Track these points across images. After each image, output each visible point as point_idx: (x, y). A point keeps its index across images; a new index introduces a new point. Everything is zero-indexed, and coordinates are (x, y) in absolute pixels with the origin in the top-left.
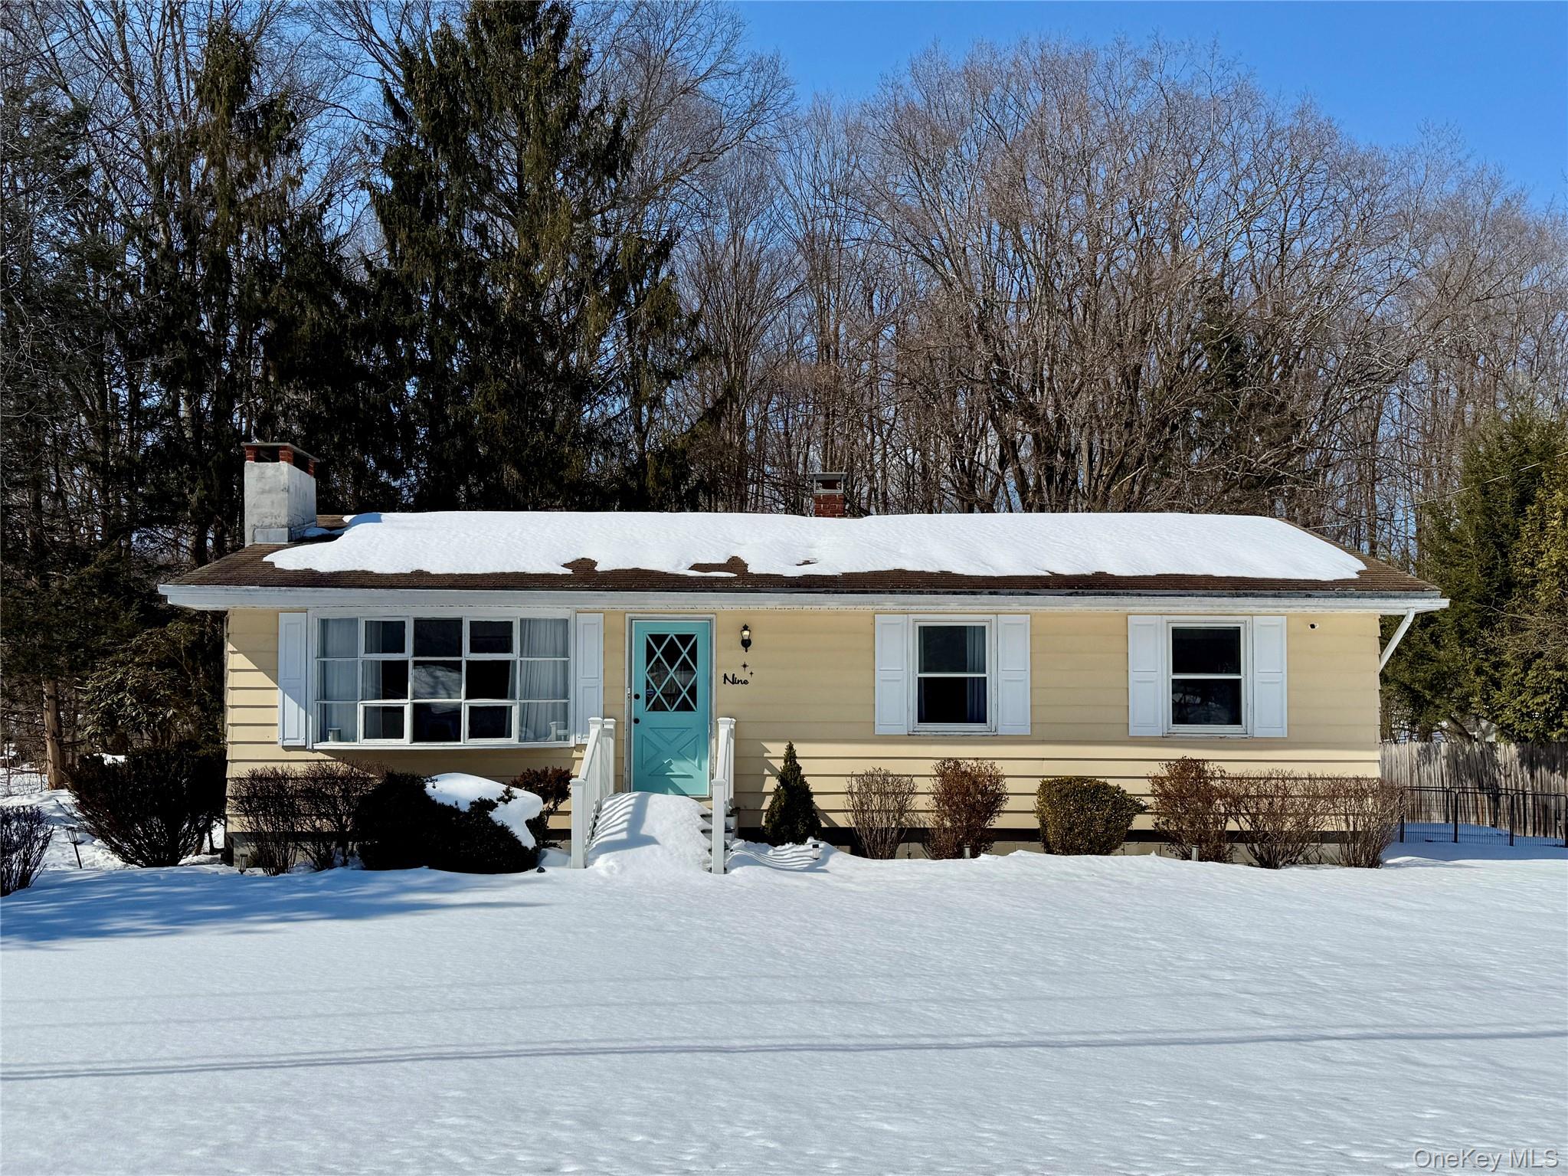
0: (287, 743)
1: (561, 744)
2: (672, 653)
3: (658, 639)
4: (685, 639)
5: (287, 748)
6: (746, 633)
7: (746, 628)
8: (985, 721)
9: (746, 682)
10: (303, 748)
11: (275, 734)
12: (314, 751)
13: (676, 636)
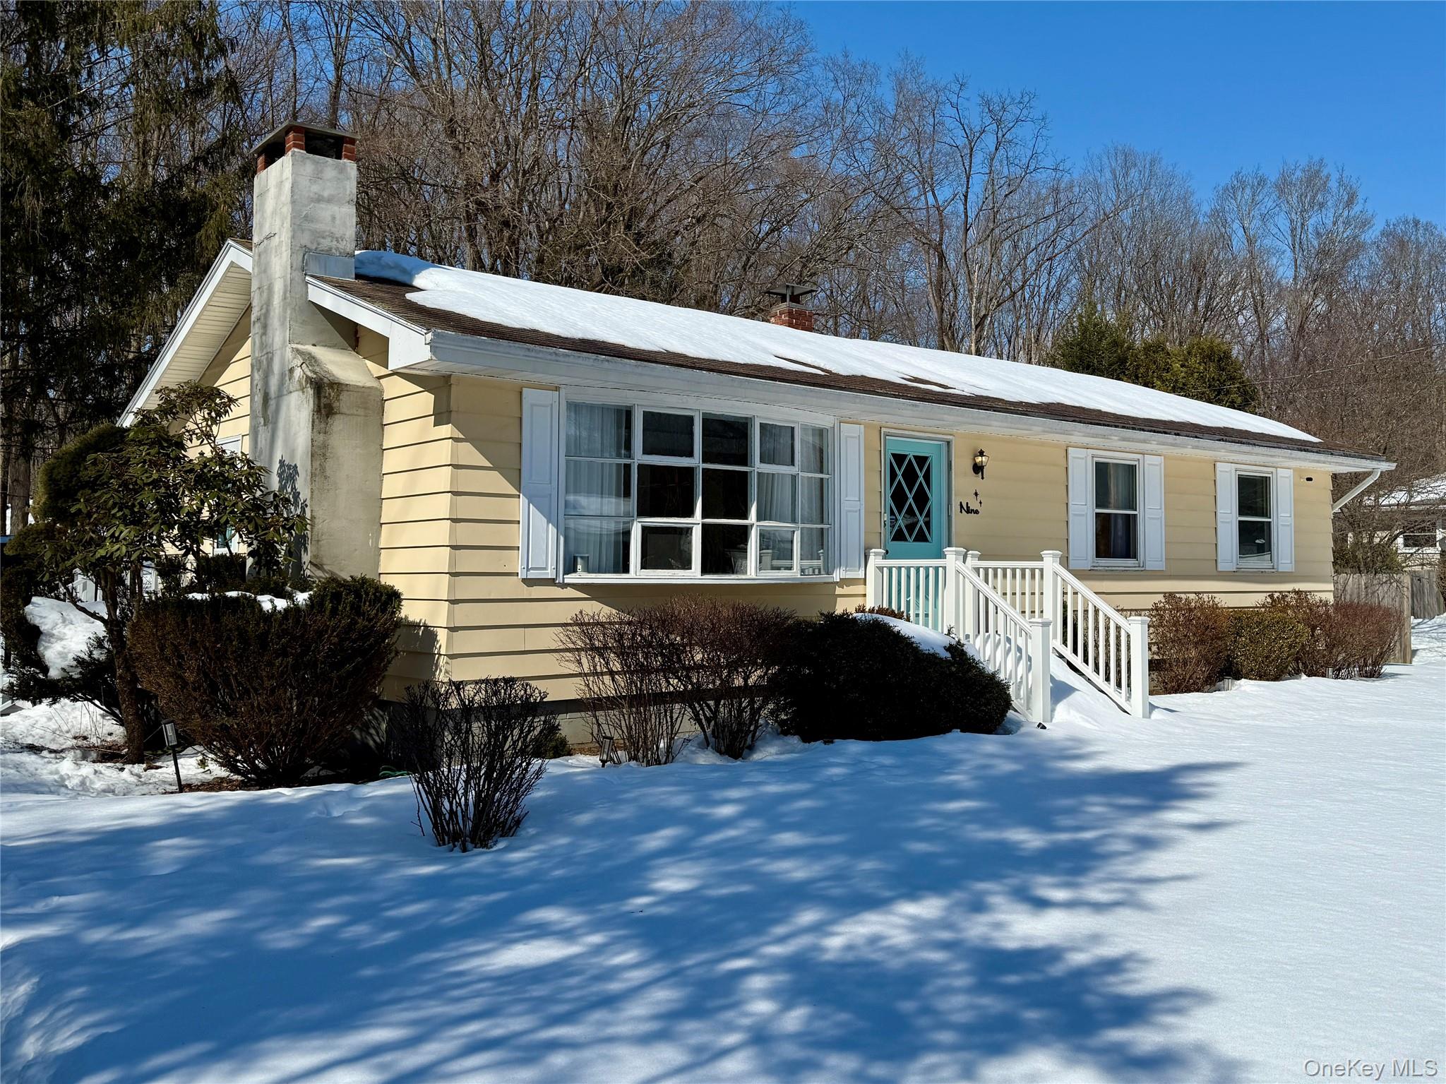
0: (533, 574)
1: (824, 578)
2: (910, 476)
3: (899, 458)
4: (922, 460)
5: (529, 582)
6: (979, 459)
7: (981, 454)
8: (1135, 557)
9: (977, 512)
10: (551, 582)
11: (517, 563)
12: (564, 586)
13: (915, 457)
